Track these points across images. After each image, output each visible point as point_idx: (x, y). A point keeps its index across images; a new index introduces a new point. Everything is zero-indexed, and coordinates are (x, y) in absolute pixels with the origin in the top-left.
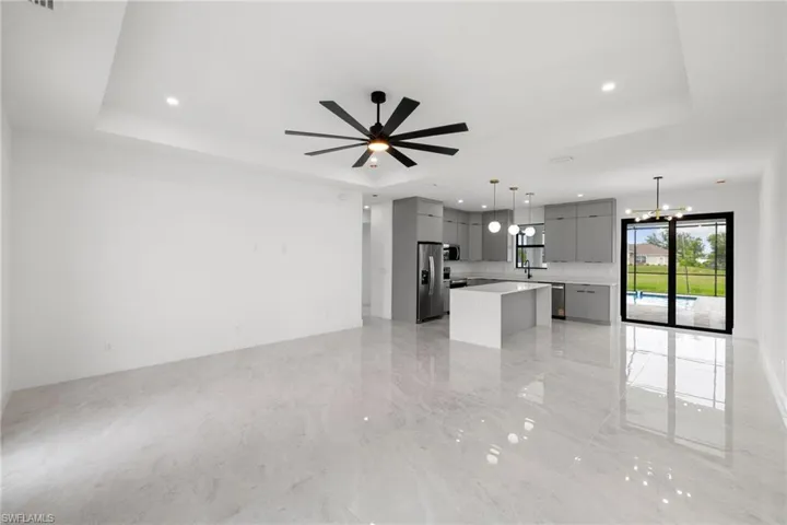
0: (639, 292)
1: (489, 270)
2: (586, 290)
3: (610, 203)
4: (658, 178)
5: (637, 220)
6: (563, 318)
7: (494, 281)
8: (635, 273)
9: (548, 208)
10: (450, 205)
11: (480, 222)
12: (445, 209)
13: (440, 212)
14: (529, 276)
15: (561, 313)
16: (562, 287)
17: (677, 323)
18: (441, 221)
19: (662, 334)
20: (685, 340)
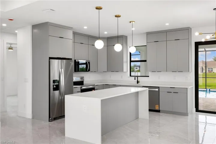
0: (208, 90)
1: (113, 78)
2: (173, 91)
3: (187, 30)
6: (158, 111)
7: (115, 86)
8: (206, 78)
9: (148, 34)
10: (78, 30)
11: (106, 45)
12: (75, 34)
13: (70, 35)
14: (138, 82)
15: (157, 108)
16: (157, 90)
18: (71, 42)
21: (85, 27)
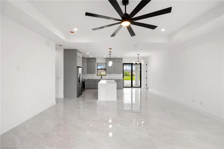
4: (138, 54)
5: (134, 63)
9: (107, 59)
11: (87, 61)
14: (101, 78)
17: (133, 86)
19: (130, 89)
20: (134, 89)
21: (88, 53)
